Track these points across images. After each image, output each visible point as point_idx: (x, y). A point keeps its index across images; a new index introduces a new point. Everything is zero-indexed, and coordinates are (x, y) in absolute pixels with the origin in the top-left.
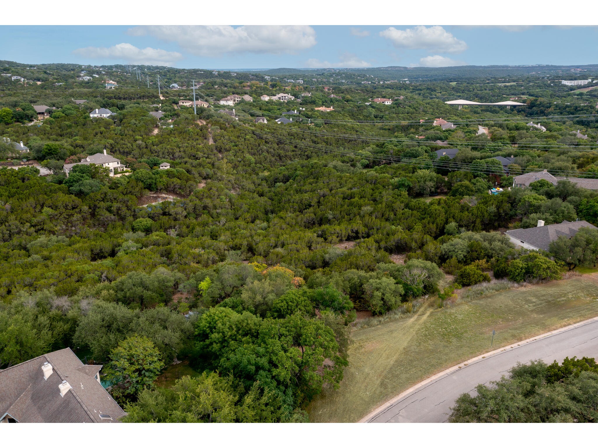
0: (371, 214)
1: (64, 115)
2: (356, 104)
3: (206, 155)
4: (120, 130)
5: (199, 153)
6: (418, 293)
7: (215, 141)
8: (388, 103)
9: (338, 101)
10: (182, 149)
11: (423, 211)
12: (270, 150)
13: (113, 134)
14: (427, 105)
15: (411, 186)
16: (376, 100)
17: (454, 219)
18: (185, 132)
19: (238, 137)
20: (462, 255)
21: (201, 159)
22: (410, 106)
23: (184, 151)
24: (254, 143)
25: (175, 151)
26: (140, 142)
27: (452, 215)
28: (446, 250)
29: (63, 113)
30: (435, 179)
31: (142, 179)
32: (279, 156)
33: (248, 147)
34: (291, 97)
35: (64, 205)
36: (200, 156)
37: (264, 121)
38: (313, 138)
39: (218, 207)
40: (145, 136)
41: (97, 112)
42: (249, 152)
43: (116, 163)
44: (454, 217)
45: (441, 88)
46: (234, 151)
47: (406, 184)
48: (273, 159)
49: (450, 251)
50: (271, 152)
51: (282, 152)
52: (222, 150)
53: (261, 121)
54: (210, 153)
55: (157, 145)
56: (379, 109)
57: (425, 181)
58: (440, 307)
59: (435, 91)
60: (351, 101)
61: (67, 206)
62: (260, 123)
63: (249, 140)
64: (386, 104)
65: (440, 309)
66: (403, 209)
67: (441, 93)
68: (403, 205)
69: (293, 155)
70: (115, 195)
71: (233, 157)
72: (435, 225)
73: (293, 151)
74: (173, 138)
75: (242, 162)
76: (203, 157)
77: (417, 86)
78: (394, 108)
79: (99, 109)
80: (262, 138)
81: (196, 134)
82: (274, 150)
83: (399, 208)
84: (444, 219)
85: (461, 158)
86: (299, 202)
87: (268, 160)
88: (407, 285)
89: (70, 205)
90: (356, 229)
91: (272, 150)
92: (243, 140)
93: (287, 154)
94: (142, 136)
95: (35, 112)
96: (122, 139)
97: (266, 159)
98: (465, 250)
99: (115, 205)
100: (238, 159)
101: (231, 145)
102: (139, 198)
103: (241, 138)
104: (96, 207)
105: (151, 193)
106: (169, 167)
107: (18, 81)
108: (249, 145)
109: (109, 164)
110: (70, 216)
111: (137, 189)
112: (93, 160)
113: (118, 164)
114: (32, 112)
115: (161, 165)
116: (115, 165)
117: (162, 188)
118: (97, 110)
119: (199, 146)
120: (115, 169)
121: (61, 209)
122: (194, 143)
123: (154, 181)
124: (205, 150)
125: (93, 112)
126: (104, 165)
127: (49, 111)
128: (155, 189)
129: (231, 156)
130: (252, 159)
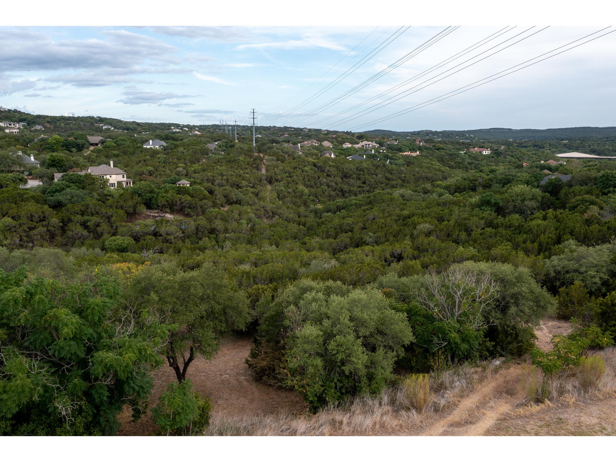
0: (429, 234)
1: (115, 145)
2: (448, 152)
3: (251, 185)
4: (165, 158)
5: (243, 182)
6: (464, 346)
7: (267, 171)
8: (486, 152)
9: (427, 149)
10: (225, 177)
11: (516, 229)
12: (331, 184)
13: (156, 162)
14: (533, 156)
15: (501, 205)
16: (472, 150)
17: (572, 235)
18: (235, 161)
19: (295, 168)
20: (597, 280)
21: (244, 189)
22: (512, 156)
23: (227, 180)
24: (313, 175)
25: (216, 178)
26: (181, 169)
27: (568, 230)
28: (559, 268)
29: (116, 143)
30: (540, 199)
31: (140, 192)
32: (342, 191)
33: (304, 179)
34: (375, 144)
35: (29, 215)
36: (244, 185)
37: (331, 155)
38: (388, 175)
39: (230, 230)
40: (189, 164)
41: (151, 144)
42: (305, 185)
43: (121, 176)
44: (572, 233)
45: (550, 145)
46: (286, 182)
47: (493, 201)
48: (333, 193)
49: (568, 272)
50: (331, 186)
51: (346, 188)
52: (273, 181)
53: (328, 155)
54: (257, 182)
55: (198, 173)
56: (475, 157)
57: (523, 200)
58: (538, 401)
59: (543, 148)
60: (443, 149)
61: (32, 216)
62: (326, 157)
63: (307, 172)
64: (484, 153)
65: (535, 408)
66: (483, 229)
67: (550, 150)
68: (483, 222)
69: (359, 191)
70: (98, 207)
71: (283, 188)
72: (536, 245)
73: (360, 187)
74: (218, 167)
75: (293, 194)
76: (247, 186)
77: (522, 143)
78: (493, 157)
79: (153, 141)
80: (324, 171)
81: (246, 163)
82: (336, 184)
83: (477, 227)
84: (554, 237)
85: (580, 179)
86: (338, 227)
87: (327, 193)
88: (430, 318)
89: (36, 216)
90: (399, 251)
91: (333, 184)
92: (300, 171)
93: (352, 189)
94: (185, 164)
95: (88, 142)
96: (164, 167)
97: (324, 193)
98: (604, 270)
99: (94, 219)
100: (289, 190)
101: (284, 175)
102: (132, 215)
103: (298, 169)
104: (70, 220)
105: (152, 211)
106: (188, 185)
107: (108, 130)
108: (306, 176)
109: (111, 177)
110: (31, 229)
111: (130, 203)
112: (93, 171)
113: (123, 177)
114: (84, 141)
115: (178, 183)
116: (120, 178)
117: (164, 206)
118: (151, 142)
119: (245, 175)
120: (119, 183)
121: (24, 220)
122: (241, 172)
123: (155, 196)
124: (252, 180)
125: (147, 143)
126: (105, 177)
127: (103, 142)
128: (155, 206)
129: (281, 186)
130: (306, 191)
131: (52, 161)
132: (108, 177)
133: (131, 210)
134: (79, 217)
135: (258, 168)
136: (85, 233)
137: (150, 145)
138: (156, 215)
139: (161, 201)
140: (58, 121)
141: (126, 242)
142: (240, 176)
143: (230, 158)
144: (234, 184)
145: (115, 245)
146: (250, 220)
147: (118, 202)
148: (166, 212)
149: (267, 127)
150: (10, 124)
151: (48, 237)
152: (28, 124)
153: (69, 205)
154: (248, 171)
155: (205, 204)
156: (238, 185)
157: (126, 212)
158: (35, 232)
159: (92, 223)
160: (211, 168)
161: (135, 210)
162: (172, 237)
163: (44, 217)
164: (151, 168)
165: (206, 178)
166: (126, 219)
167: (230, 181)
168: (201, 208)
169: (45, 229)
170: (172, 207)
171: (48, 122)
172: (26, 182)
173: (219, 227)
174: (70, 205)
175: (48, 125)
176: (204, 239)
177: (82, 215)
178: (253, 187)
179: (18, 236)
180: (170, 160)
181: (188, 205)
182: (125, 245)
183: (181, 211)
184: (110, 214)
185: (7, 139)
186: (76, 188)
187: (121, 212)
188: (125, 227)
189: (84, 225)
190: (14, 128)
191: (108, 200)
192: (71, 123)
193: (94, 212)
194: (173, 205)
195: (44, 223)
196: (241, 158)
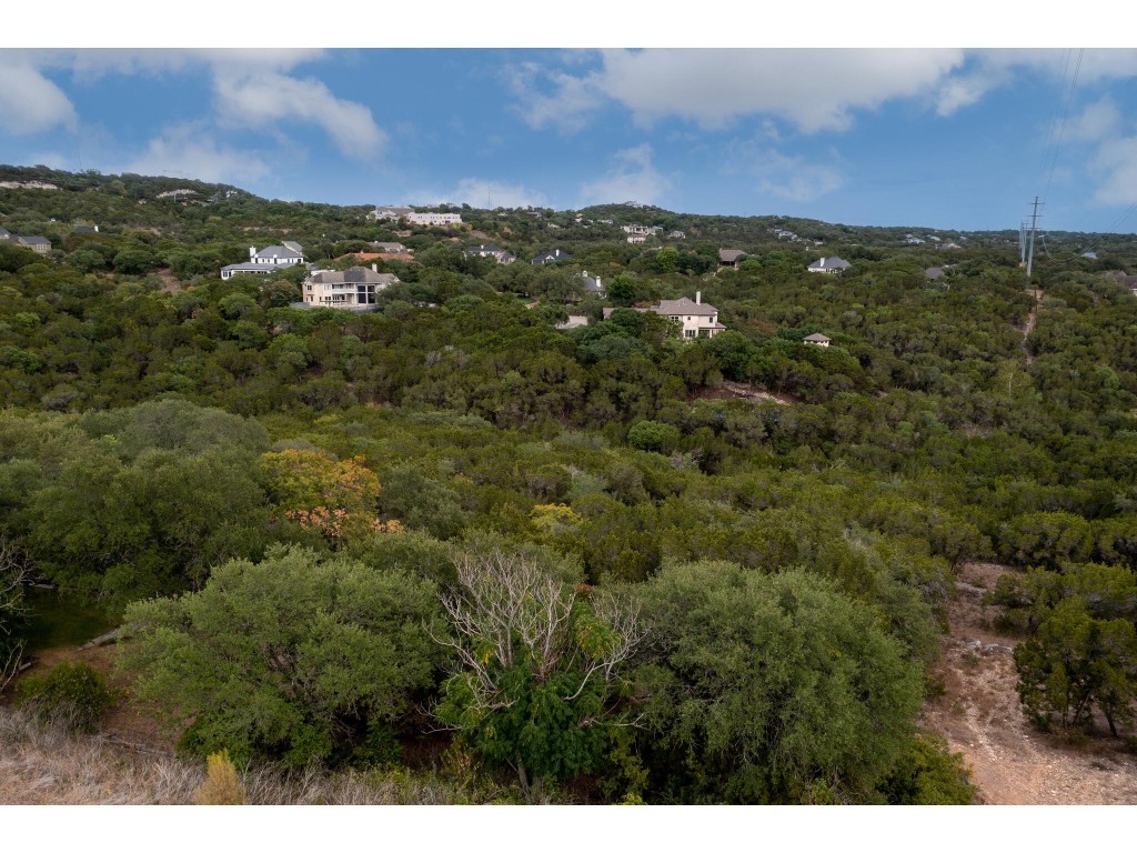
1: (759, 265)
3: (986, 354)
4: (833, 292)
5: (971, 346)
7: (1037, 327)
10: (933, 335)
13: (816, 297)
18: (967, 303)
19: (1107, 325)
21: (966, 361)
23: (937, 340)
29: (761, 262)
31: (720, 349)
35: (543, 371)
36: (970, 352)
40: (872, 305)
41: (822, 264)
43: (709, 318)
46: (1071, 354)
52: (1040, 349)
54: (1000, 348)
55: (884, 322)
61: (546, 373)
70: (643, 369)
71: (1058, 366)
74: (928, 313)
75: (1077, 381)
76: (976, 356)
79: (827, 260)
81: (991, 309)
89: (553, 373)
92: (1118, 333)
94: (866, 305)
95: (718, 259)
99: (631, 388)
100: (1072, 371)
101: (1073, 339)
102: (696, 388)
103: (1112, 328)
104: (597, 386)
105: (738, 385)
106: (827, 345)
107: (786, 239)
108: (1128, 345)
109: (689, 319)
110: (540, 393)
111: (699, 367)
112: (665, 308)
113: (711, 320)
114: (710, 258)
115: (807, 338)
116: (704, 322)
117: (757, 377)
118: (822, 261)
119: (980, 333)
120: (704, 332)
121: (533, 378)
122: (973, 325)
123: (745, 357)
124: (992, 344)
125: (815, 263)
126: (680, 318)
127: (741, 259)
128: (742, 376)
129: (1054, 362)
130: (1114, 376)
131: (617, 288)
132: (685, 319)
133: (697, 380)
134: (612, 382)
135: (1017, 322)
136: (612, 408)
137: (821, 267)
138: (744, 392)
139: (753, 368)
140: (711, 223)
141: (661, 433)
142: (968, 334)
143: (959, 296)
144: (948, 350)
145: (643, 436)
146: (922, 424)
147: (680, 363)
148: (761, 390)
149: (1124, 236)
150: (638, 229)
151: (560, 408)
152: (665, 229)
153: (603, 362)
154: (990, 325)
155: (836, 382)
156: (956, 353)
157: (688, 383)
158: (544, 398)
159: (627, 394)
160: (913, 314)
161: (703, 381)
162: (743, 436)
163: (564, 377)
164: (800, 309)
165: (894, 333)
166: (683, 395)
167: (941, 342)
168: (827, 388)
169: (558, 396)
170: (771, 382)
171: (695, 226)
172: (566, 320)
173: (842, 429)
174: (606, 361)
175: (693, 231)
176: (802, 448)
177: (618, 379)
178: (987, 360)
179: (520, 401)
180: (841, 296)
181: (802, 381)
182: (657, 438)
183: (788, 389)
184: (659, 382)
185: (603, 252)
186: (626, 334)
187: (677, 381)
188: (674, 405)
189: (615, 396)
190: (639, 235)
191: (665, 358)
192: (729, 227)
193: (636, 377)
194: (776, 377)
195: (560, 385)
196: (983, 298)
